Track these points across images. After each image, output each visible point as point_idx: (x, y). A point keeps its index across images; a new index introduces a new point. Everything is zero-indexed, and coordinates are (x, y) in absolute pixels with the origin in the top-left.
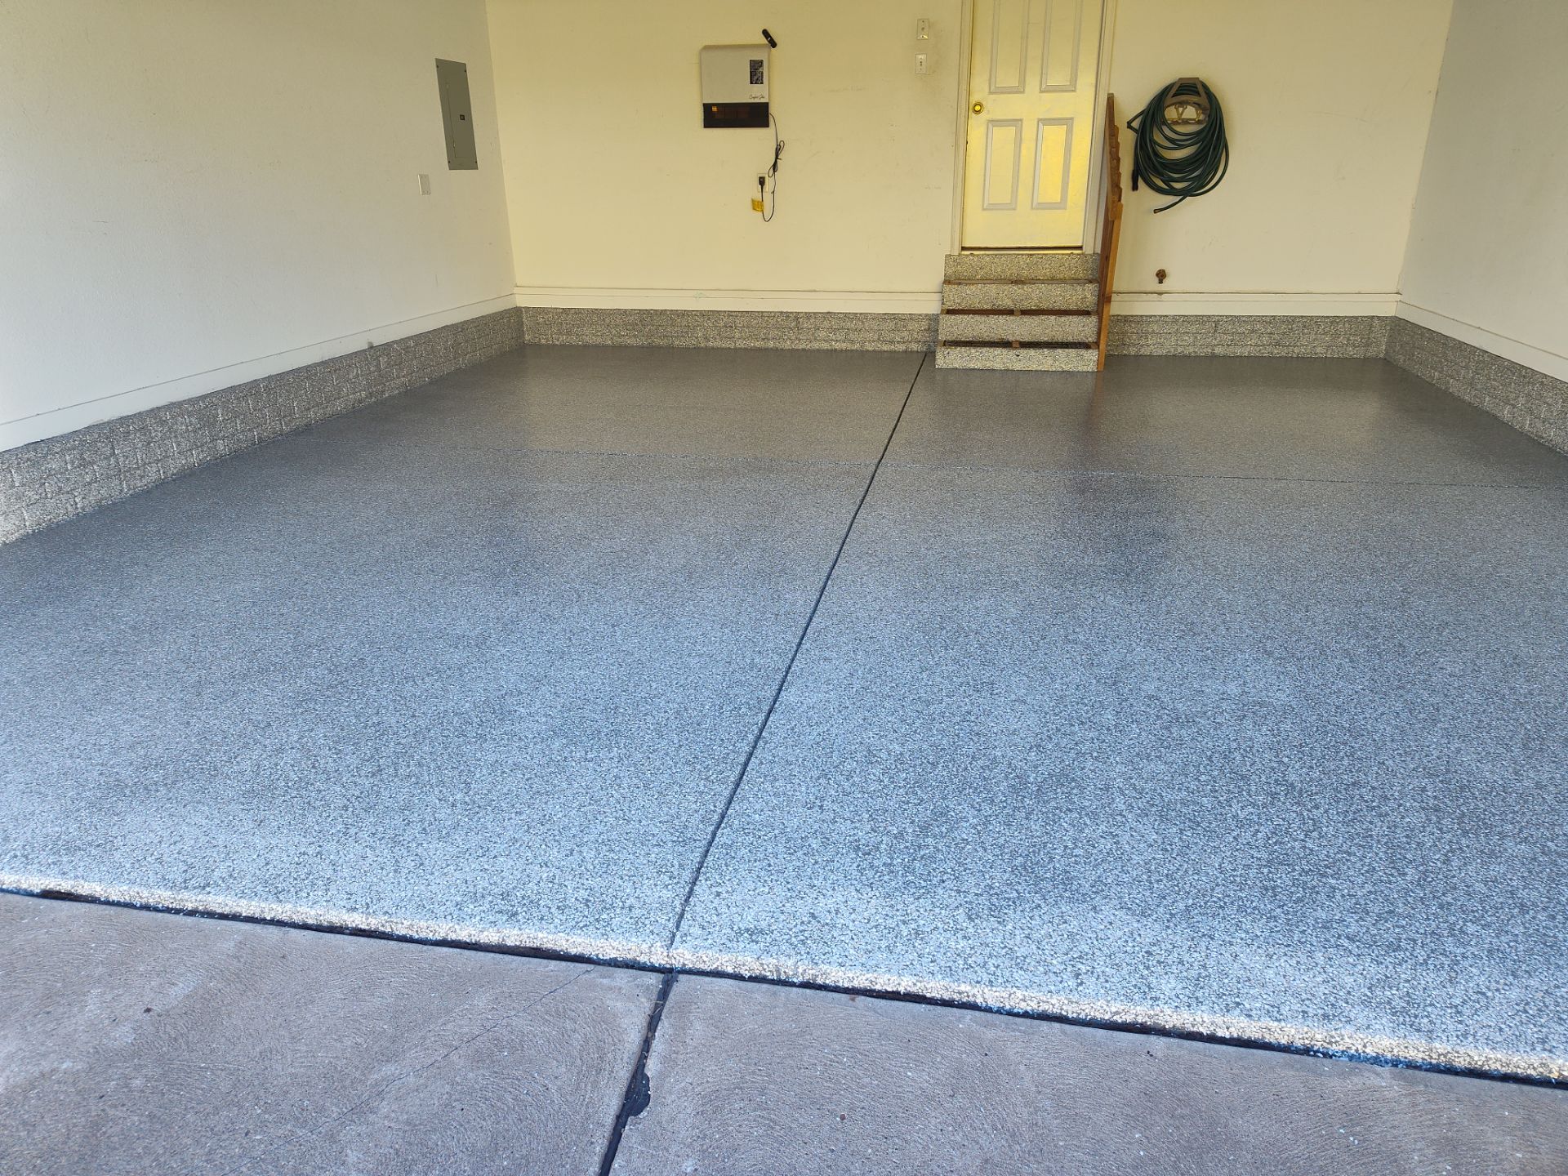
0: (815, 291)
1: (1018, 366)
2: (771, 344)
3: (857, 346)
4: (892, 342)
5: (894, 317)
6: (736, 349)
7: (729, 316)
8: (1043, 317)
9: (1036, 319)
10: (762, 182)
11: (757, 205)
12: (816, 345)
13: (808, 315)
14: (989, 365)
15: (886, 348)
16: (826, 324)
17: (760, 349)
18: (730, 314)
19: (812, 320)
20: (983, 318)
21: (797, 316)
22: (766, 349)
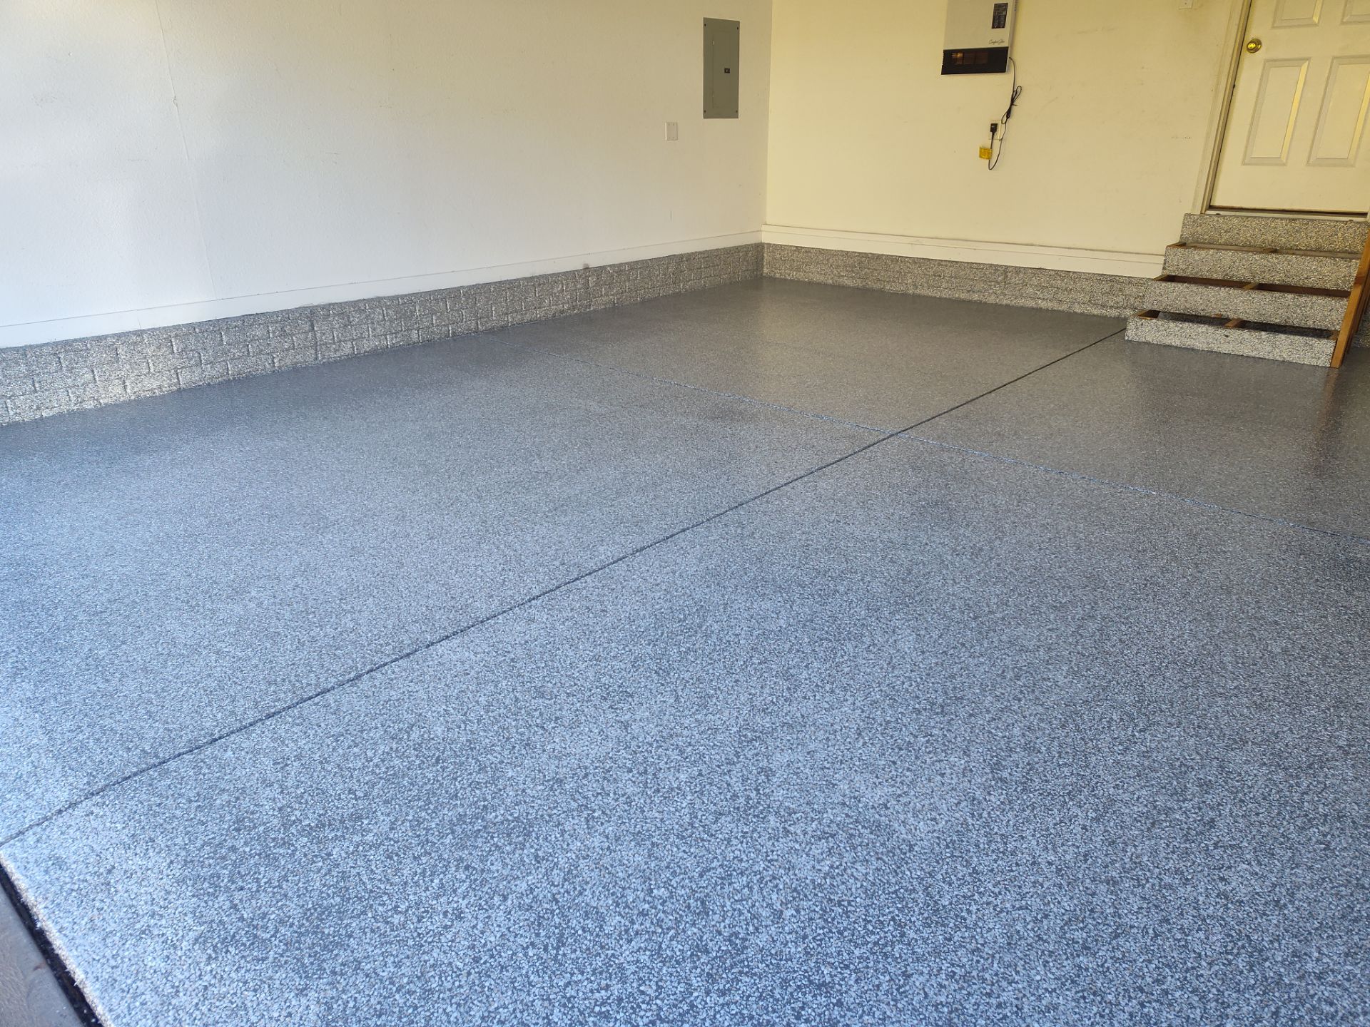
0: (1032, 245)
1: (1225, 348)
2: (975, 297)
3: (1064, 307)
4: (1103, 306)
5: (1112, 279)
6: (940, 298)
7: (940, 265)
8: (1277, 294)
9: (1268, 296)
10: (994, 128)
11: (986, 153)
12: (1021, 302)
13: (1018, 270)
14: (1189, 343)
15: (1096, 312)
16: (1035, 281)
17: (963, 301)
18: (940, 263)
19: (1021, 275)
20: (1201, 289)
21: (1006, 270)
22: (970, 302)
